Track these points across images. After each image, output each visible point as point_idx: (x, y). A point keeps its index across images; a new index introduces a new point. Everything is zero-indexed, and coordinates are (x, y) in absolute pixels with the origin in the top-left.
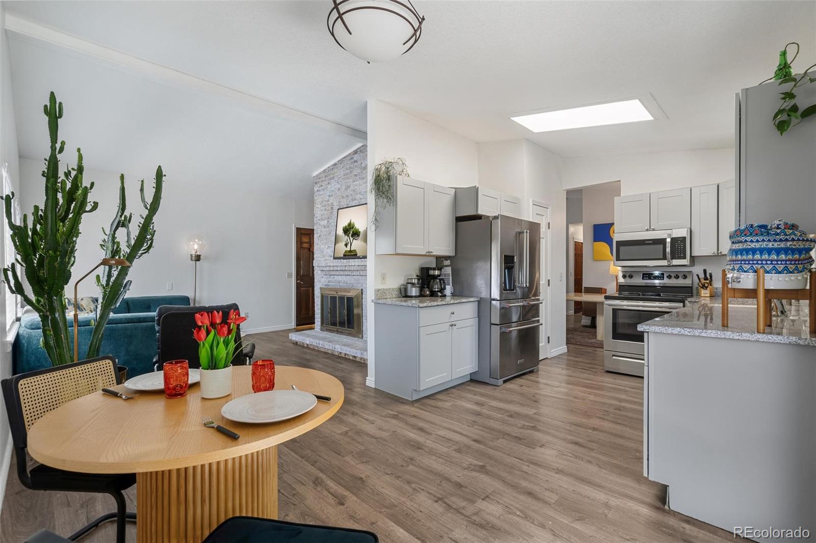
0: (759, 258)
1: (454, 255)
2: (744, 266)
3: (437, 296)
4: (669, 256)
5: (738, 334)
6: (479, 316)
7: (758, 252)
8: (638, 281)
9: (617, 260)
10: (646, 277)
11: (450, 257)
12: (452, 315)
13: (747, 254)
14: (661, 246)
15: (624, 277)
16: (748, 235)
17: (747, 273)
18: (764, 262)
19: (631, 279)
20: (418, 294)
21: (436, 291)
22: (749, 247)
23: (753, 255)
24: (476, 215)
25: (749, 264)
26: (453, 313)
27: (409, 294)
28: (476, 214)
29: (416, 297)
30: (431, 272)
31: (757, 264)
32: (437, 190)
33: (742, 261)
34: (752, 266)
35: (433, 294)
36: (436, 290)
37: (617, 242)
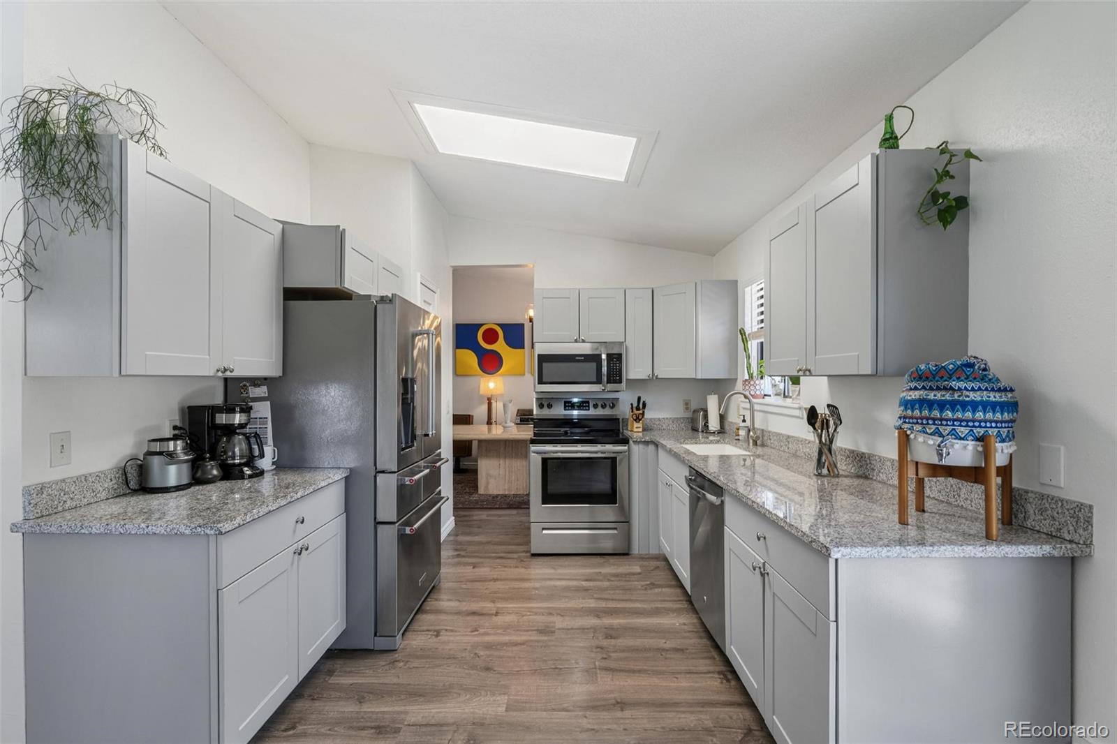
0: (982, 417)
1: (281, 375)
2: (959, 429)
3: (242, 476)
4: (605, 379)
5: (981, 549)
6: (347, 510)
7: (980, 408)
8: (559, 411)
9: (539, 383)
10: (569, 406)
11: (265, 379)
12: (299, 525)
13: (963, 411)
14: (594, 365)
15: (541, 406)
16: (945, 378)
17: (962, 442)
18: (988, 425)
19: (551, 410)
20: (185, 481)
21: (234, 465)
22: (967, 399)
23: (974, 412)
24: (337, 288)
25: (967, 426)
26: (302, 522)
27: (156, 483)
28: (338, 286)
29: (178, 488)
30: (222, 419)
31: (980, 426)
32: (244, 217)
33: (954, 420)
34: (972, 431)
35: (230, 473)
36: (237, 461)
37: (539, 355)
